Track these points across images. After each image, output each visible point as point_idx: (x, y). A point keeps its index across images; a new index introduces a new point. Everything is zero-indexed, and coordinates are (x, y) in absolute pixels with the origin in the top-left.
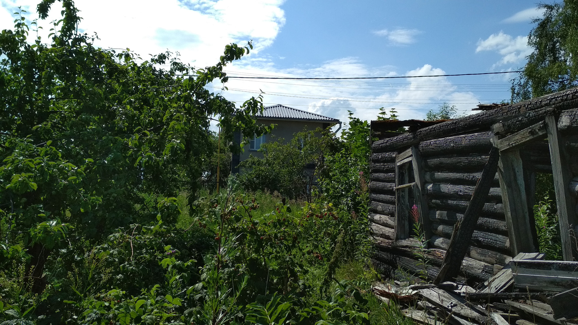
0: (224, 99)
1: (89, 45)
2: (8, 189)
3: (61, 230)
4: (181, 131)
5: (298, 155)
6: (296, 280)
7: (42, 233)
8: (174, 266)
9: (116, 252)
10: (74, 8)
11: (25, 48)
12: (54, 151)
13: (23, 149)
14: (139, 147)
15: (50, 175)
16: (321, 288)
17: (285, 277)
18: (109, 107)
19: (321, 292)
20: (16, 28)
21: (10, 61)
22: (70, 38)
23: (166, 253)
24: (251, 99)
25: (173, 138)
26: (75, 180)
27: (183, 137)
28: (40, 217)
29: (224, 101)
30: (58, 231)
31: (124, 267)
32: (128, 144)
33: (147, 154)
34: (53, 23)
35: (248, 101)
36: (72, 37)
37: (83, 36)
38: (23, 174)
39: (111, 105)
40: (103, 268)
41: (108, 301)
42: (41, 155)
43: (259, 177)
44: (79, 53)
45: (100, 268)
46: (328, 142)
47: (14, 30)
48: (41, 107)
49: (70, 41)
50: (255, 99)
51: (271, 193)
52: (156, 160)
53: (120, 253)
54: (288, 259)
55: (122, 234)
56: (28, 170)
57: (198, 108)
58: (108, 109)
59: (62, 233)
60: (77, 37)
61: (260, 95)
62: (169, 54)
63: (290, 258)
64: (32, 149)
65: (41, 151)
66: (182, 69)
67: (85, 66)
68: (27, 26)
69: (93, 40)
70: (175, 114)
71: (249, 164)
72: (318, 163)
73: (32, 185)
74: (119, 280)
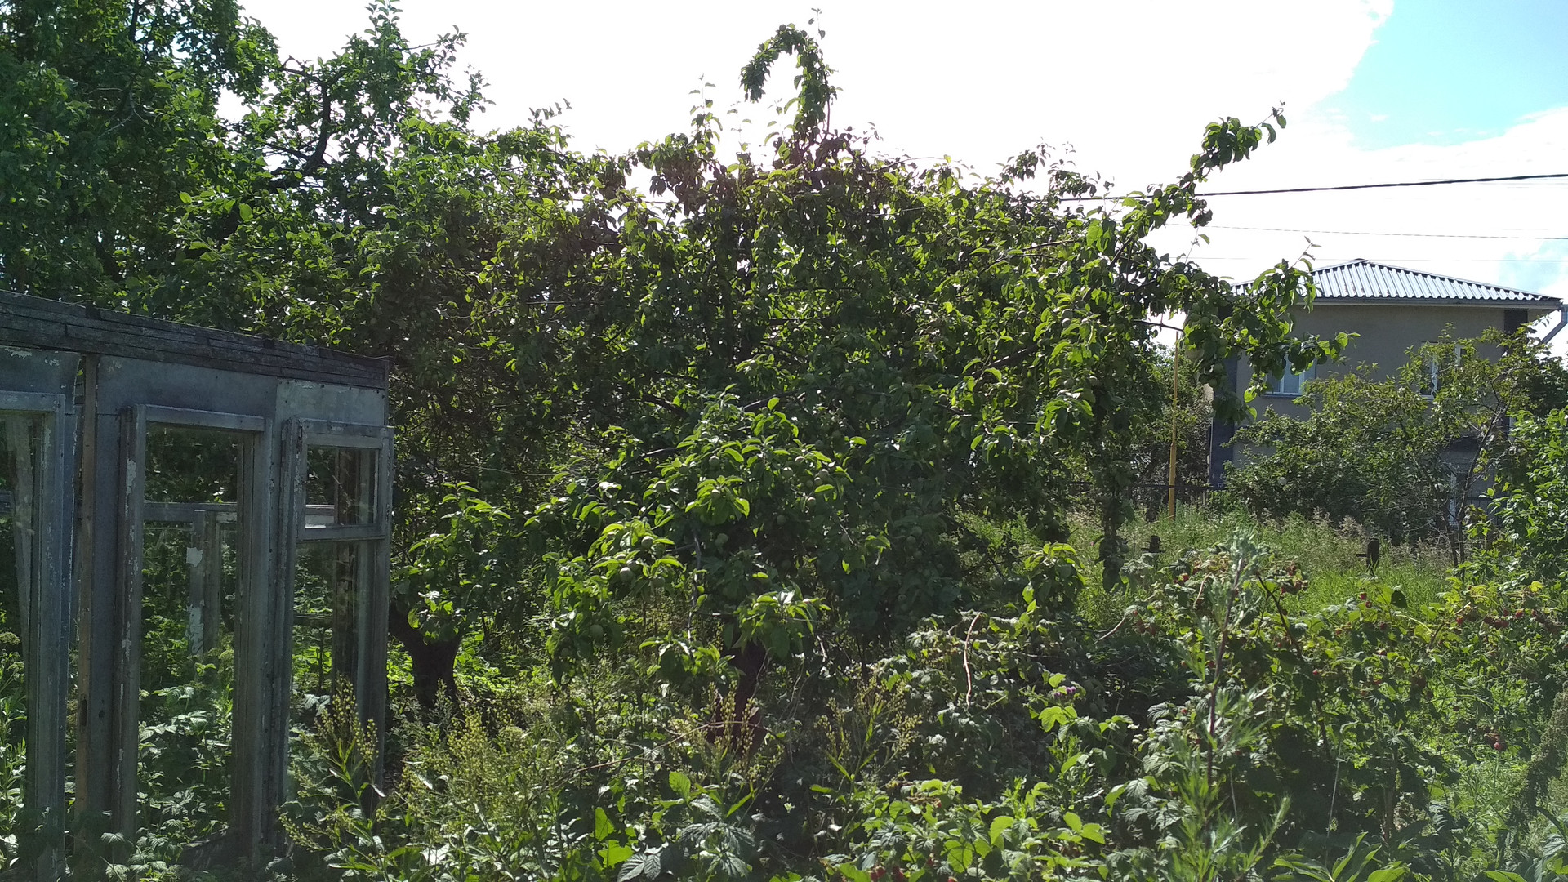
0: (1198, 271)
1: (857, 156)
2: (690, 511)
3: (803, 613)
4: (1082, 367)
5: (1420, 415)
6: (1422, 800)
7: (764, 620)
8: (1074, 729)
9: (929, 679)
10: (822, 67)
11: (716, 174)
12: (785, 424)
13: (718, 418)
14: (973, 410)
15: (777, 480)
16: (1501, 835)
17: (1387, 790)
18: (901, 304)
19: (1501, 845)
20: (695, 126)
21: (682, 206)
22: (812, 143)
23: (1053, 694)
24: (1277, 267)
25: (1062, 387)
26: (829, 493)
27: (1087, 384)
28: (758, 580)
29: (1200, 277)
30: (798, 615)
31: (947, 716)
32: (947, 402)
33: (996, 430)
34: (775, 108)
35: (1269, 271)
36: (819, 139)
37: (843, 135)
38: (722, 479)
39: (906, 302)
40: (899, 716)
41: (920, 803)
42: (757, 432)
43: (1295, 474)
44: (833, 176)
45: (893, 715)
46: (1522, 375)
47: (690, 132)
48: (752, 315)
49: (814, 149)
50: (1290, 265)
51: (1335, 523)
52: (1017, 445)
53: (935, 680)
54: (1395, 740)
55: (943, 635)
56: (730, 469)
57: (1127, 299)
58: (898, 311)
59: (806, 623)
60: (829, 137)
61: (1305, 254)
62: (1043, 151)
63: (1402, 737)
64: (735, 417)
65: (756, 422)
66: (1080, 187)
67: (847, 210)
68: (717, 121)
69: (866, 142)
70: (1068, 323)
71: (1263, 436)
72: (1487, 438)
73: (739, 504)
74: (935, 747)
